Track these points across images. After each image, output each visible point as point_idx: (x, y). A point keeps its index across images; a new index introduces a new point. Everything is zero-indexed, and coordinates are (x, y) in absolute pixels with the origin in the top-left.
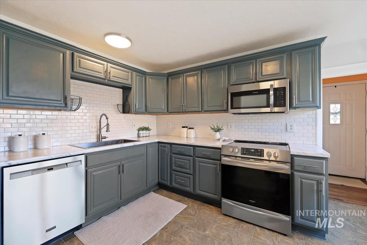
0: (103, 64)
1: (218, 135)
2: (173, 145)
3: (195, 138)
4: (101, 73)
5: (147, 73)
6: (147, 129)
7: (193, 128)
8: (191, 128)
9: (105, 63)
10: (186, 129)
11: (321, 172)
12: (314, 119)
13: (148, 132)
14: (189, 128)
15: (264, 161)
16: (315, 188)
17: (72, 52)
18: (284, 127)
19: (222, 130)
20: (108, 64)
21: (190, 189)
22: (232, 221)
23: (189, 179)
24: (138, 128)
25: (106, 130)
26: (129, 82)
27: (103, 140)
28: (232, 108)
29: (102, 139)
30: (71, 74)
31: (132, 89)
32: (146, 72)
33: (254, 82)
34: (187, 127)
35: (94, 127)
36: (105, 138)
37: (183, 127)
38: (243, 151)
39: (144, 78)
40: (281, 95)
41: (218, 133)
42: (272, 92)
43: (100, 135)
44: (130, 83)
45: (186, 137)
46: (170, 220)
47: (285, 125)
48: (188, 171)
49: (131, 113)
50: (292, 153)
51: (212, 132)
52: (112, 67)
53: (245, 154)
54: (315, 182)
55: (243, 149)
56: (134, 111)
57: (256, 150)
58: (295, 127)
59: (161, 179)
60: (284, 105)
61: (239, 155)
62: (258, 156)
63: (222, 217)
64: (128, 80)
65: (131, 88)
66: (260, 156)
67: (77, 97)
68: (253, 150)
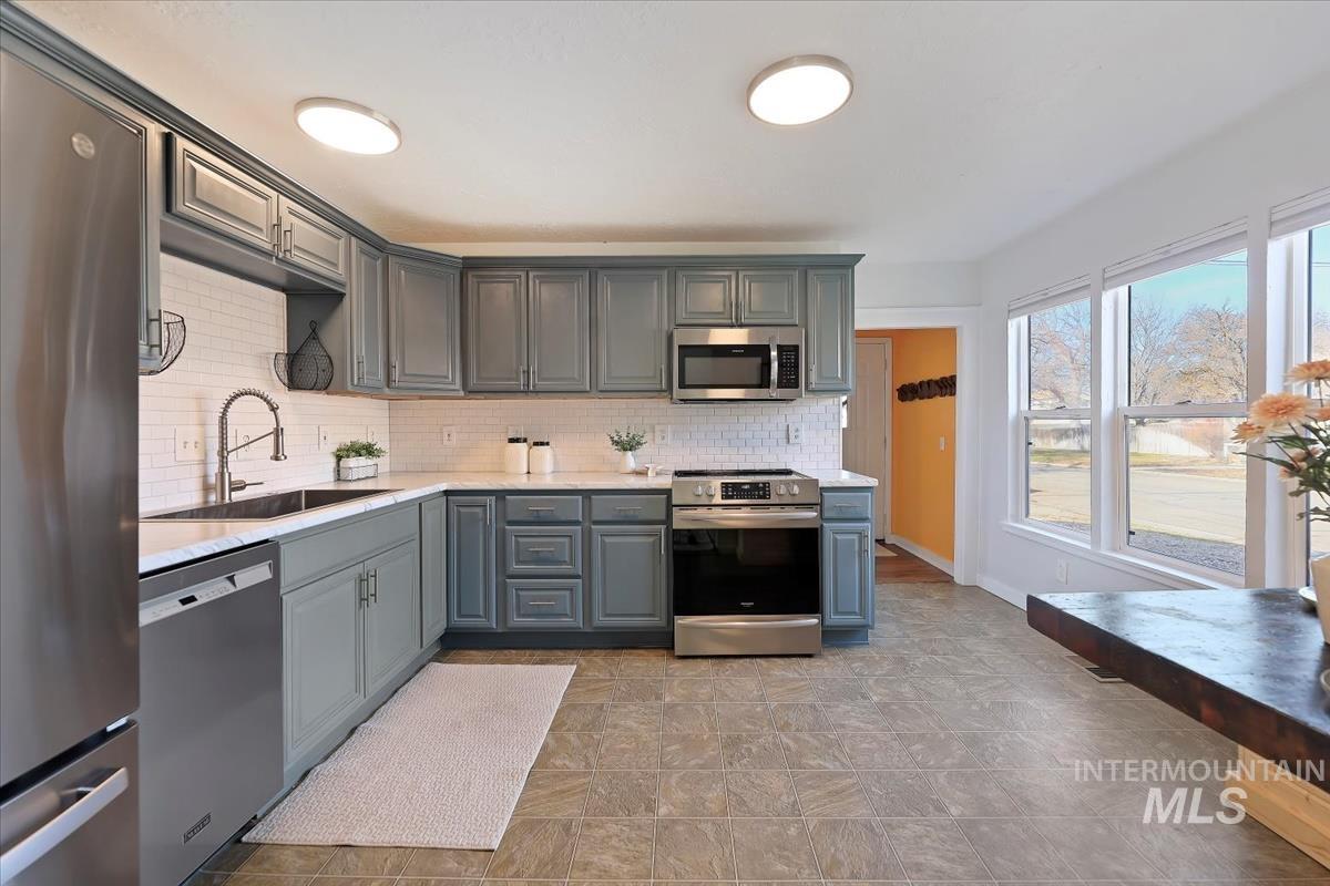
0: (266, 197)
1: (631, 460)
2: (508, 497)
3: (553, 472)
4: (261, 230)
5: (389, 246)
6: (368, 450)
7: (548, 444)
8: (542, 444)
9: (273, 194)
10: (522, 447)
11: (864, 516)
12: (836, 416)
13: (371, 461)
14: (536, 444)
15: (772, 509)
16: (857, 548)
17: (167, 130)
18: (784, 435)
19: (641, 444)
20: (281, 196)
21: (574, 622)
22: (704, 665)
23: (571, 590)
24: (334, 450)
25: (272, 453)
26: (339, 273)
27: (238, 496)
28: (682, 385)
29: (232, 490)
30: (161, 221)
31: (346, 300)
32: (387, 242)
33: (732, 326)
34: (525, 441)
35: (191, 445)
36: (242, 488)
37: (512, 441)
38: (727, 492)
39: (379, 262)
40: (791, 363)
41: (630, 453)
42: (774, 354)
43: (222, 474)
44: (342, 279)
45: (525, 470)
46: (557, 707)
47: (785, 428)
48: (565, 568)
49: (343, 392)
50: (820, 485)
51: (613, 453)
52: (292, 212)
53: (731, 497)
54: (856, 537)
55: (725, 486)
56: (356, 382)
57: (754, 486)
58: (803, 434)
59: (460, 615)
60: (796, 385)
61: (718, 500)
62: (760, 497)
63: (677, 664)
64: (335, 265)
65: (342, 295)
66: (764, 497)
67: (173, 317)
68: (746, 487)
